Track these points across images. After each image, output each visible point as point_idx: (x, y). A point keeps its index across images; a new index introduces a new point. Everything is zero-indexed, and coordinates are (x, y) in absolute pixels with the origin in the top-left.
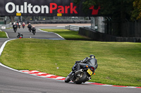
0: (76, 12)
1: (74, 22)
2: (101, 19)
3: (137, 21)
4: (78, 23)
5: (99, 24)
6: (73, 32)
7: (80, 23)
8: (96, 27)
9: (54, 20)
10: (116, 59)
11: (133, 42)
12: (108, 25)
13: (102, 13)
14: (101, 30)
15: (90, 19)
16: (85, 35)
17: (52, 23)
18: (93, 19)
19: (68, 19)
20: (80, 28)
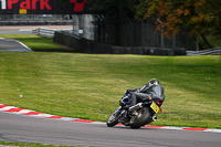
0: (49, 7)
1: (46, 24)
2: (88, 19)
3: (145, 21)
4: (53, 24)
5: (86, 26)
6: (44, 39)
7: (56, 24)
8: (81, 31)
9: (15, 20)
10: (112, 81)
11: (139, 54)
12: (99, 27)
13: (91, 9)
14: (89, 36)
15: (71, 18)
16: (63, 43)
17: (11, 24)
18: (76, 17)
19: (36, 18)
20: (56, 33)
